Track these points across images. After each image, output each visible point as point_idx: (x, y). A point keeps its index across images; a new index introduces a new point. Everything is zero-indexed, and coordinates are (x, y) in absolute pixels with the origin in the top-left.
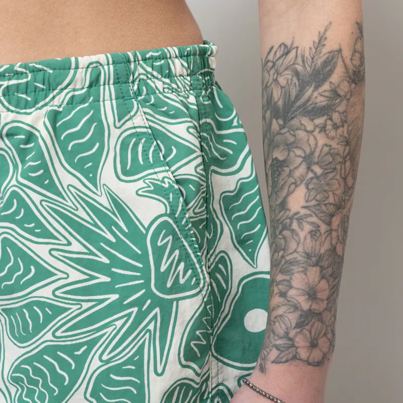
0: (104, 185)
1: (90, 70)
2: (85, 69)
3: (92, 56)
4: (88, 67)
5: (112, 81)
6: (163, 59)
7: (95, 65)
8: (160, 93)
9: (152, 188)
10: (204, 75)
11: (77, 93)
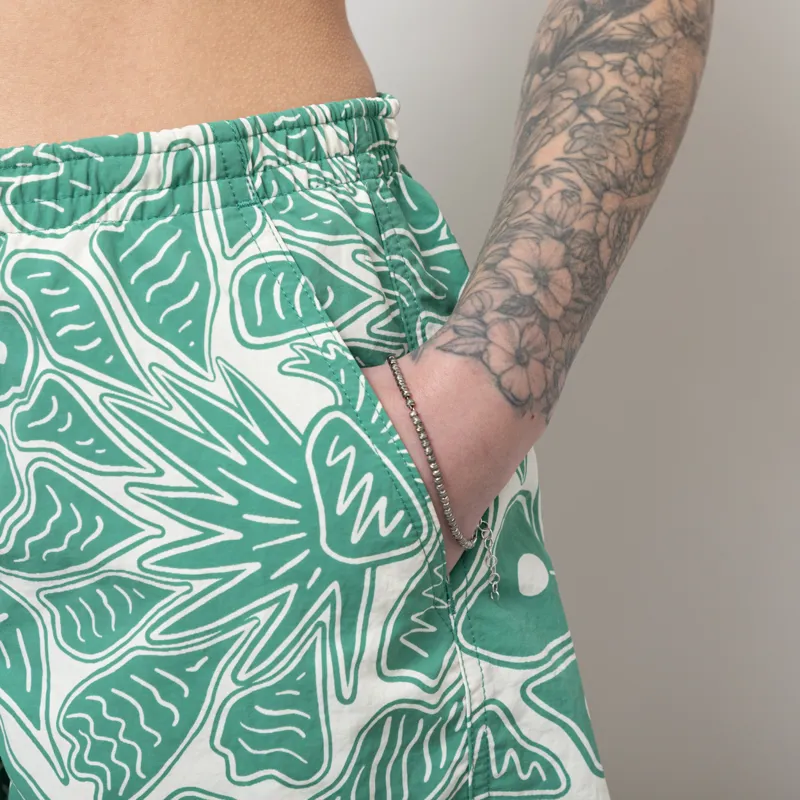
0: (218, 358)
1: (172, 155)
2: (163, 155)
3: (176, 130)
4: (169, 150)
5: (213, 175)
6: (305, 127)
7: (181, 146)
8: (303, 189)
9: (307, 361)
10: (379, 151)
11: (149, 198)
